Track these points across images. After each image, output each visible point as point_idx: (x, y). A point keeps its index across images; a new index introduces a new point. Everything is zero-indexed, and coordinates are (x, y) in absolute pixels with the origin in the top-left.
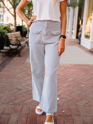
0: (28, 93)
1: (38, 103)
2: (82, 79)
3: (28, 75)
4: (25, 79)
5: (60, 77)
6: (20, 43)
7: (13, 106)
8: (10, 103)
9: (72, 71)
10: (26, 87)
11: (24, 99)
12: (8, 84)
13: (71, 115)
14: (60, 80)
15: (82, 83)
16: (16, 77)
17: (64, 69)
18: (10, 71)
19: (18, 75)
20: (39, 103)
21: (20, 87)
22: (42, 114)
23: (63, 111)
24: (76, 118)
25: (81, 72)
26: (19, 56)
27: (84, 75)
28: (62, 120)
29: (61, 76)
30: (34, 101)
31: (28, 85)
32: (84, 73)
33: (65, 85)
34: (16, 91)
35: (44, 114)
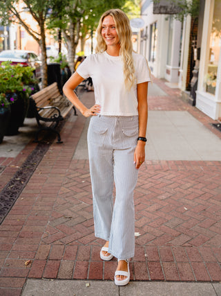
0: (85, 224)
1: (103, 242)
2: (186, 195)
3: (81, 188)
4: (77, 196)
5: (143, 191)
6: (60, 116)
7: (63, 247)
8: (57, 242)
9: (169, 177)
10: (81, 213)
11: (79, 235)
12: (48, 208)
13: (158, 261)
14: (145, 197)
15: (184, 204)
16: (60, 193)
17: (152, 172)
18: (46, 180)
19: (62, 188)
20: (106, 241)
21: (70, 214)
22: (112, 260)
23: (146, 255)
24: (166, 265)
25: (186, 179)
26: (60, 143)
27: (191, 187)
28: (143, 268)
29: (147, 189)
30: (96, 238)
31: (83, 209)
32: (193, 182)
33: (153, 208)
34: (64, 220)
35: (114, 259)
